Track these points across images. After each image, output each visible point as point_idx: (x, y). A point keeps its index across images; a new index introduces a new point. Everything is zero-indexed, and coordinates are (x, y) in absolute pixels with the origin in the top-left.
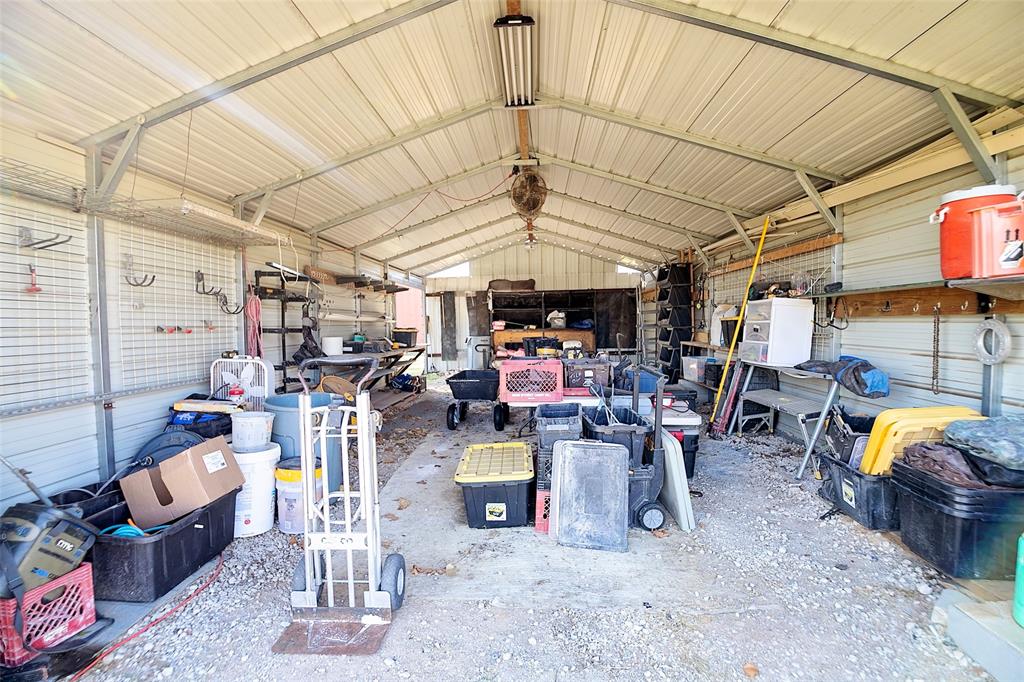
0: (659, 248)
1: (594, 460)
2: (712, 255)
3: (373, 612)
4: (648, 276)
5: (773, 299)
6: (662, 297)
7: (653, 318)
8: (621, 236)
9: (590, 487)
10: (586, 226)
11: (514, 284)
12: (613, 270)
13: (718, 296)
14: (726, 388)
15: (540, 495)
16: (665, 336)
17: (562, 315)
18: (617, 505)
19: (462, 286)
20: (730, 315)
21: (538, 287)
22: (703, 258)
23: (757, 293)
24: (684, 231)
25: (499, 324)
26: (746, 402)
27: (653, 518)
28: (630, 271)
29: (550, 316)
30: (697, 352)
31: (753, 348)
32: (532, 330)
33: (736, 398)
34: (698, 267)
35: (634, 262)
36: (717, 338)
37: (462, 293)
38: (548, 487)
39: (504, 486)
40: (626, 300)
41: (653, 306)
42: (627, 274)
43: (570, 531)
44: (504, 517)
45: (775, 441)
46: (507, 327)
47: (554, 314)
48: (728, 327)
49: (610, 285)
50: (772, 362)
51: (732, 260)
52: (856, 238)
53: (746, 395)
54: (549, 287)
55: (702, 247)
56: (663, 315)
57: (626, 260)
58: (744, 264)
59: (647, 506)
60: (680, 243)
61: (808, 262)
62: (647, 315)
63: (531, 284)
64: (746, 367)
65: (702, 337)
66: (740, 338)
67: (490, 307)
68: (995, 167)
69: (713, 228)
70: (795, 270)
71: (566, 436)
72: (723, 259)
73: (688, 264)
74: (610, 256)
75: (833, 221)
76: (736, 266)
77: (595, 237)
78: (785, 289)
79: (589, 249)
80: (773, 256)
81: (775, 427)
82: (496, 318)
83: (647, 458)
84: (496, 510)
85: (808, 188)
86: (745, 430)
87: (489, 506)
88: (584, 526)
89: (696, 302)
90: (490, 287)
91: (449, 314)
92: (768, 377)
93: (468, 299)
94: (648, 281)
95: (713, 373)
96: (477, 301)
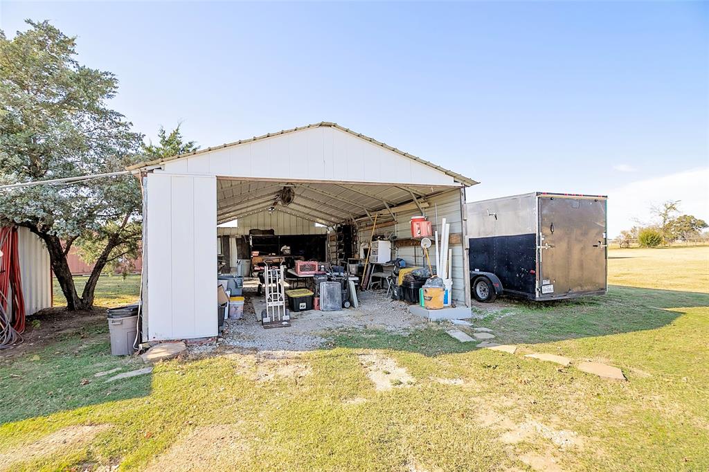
0: (337, 217)
1: (332, 287)
2: (359, 223)
3: (285, 321)
4: (330, 228)
5: (379, 241)
6: (339, 239)
7: (334, 249)
8: (321, 212)
9: (331, 295)
10: (305, 206)
11: (264, 232)
12: (314, 225)
13: (362, 239)
14: (365, 274)
15: (316, 299)
16: (341, 256)
17: (289, 248)
18: (338, 298)
19: (233, 232)
20: (366, 247)
21: (276, 234)
22: (355, 223)
23: (374, 239)
24: (348, 213)
25: (256, 253)
26: (373, 277)
27: (347, 304)
28: (322, 226)
29: (283, 248)
30: (354, 262)
31: (374, 258)
32: (274, 256)
33: (369, 277)
34: (354, 227)
35: (324, 222)
36: (362, 256)
37: (233, 236)
38: (319, 296)
39: (306, 297)
40: (320, 240)
41: (334, 243)
42: (320, 227)
43: (326, 307)
44: (305, 308)
45: (382, 290)
46: (260, 255)
47: (284, 247)
48: (366, 251)
49: (312, 233)
50: (379, 262)
51: (367, 226)
52: (401, 223)
53: (372, 275)
54: (281, 234)
55: (355, 219)
56: (340, 247)
57: (321, 221)
58: (371, 227)
59: (346, 301)
60: (346, 216)
61: (388, 229)
62: (331, 247)
63: (272, 231)
64: (372, 265)
65: (357, 256)
66: (370, 255)
67: (251, 244)
68: (423, 211)
69: (359, 212)
70: (385, 231)
71: (324, 280)
72: (363, 225)
73: (350, 225)
74: (312, 218)
75: (395, 217)
76: (368, 228)
77: (307, 211)
78: (382, 238)
79: (302, 215)
80: (379, 226)
81: (382, 286)
82: (255, 249)
83: (345, 288)
84: (303, 305)
85: (387, 206)
86: (373, 288)
87: (301, 304)
88: (330, 305)
89: (353, 242)
90: (250, 233)
91: (225, 247)
92: (379, 268)
93: (237, 240)
94: (330, 231)
95: (360, 269)
96: (242, 241)
